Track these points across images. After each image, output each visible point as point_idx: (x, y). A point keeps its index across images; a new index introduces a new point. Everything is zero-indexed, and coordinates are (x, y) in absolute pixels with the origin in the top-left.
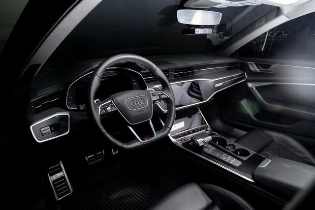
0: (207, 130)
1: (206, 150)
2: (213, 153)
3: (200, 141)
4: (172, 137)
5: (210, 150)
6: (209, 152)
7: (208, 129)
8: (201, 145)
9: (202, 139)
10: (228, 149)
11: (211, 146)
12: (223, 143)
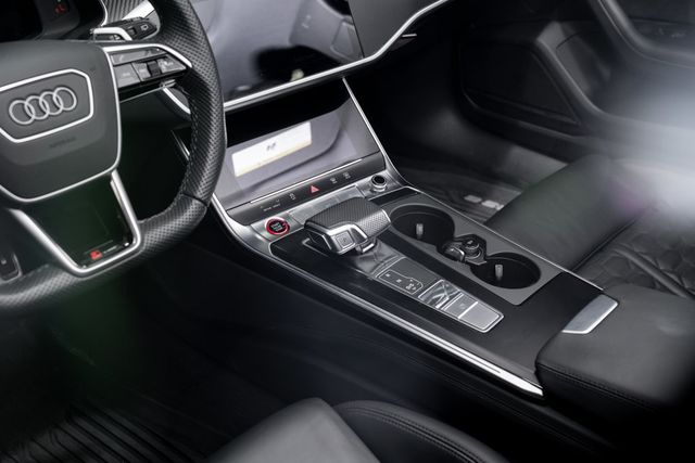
0: (380, 180)
1: (365, 267)
2: (393, 279)
3: (339, 234)
4: (234, 218)
5: (383, 266)
6: (376, 276)
7: (384, 174)
8: (344, 250)
9: (348, 227)
10: (454, 258)
11: (386, 250)
12: (441, 231)
